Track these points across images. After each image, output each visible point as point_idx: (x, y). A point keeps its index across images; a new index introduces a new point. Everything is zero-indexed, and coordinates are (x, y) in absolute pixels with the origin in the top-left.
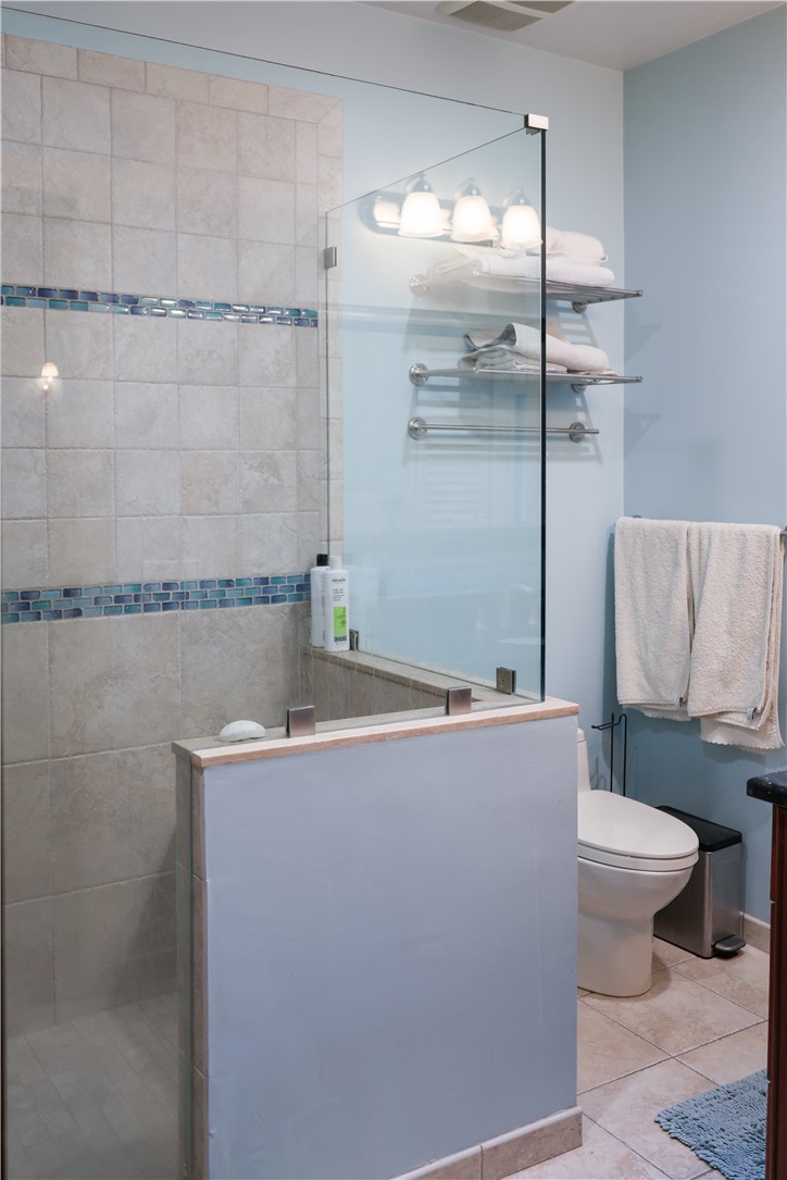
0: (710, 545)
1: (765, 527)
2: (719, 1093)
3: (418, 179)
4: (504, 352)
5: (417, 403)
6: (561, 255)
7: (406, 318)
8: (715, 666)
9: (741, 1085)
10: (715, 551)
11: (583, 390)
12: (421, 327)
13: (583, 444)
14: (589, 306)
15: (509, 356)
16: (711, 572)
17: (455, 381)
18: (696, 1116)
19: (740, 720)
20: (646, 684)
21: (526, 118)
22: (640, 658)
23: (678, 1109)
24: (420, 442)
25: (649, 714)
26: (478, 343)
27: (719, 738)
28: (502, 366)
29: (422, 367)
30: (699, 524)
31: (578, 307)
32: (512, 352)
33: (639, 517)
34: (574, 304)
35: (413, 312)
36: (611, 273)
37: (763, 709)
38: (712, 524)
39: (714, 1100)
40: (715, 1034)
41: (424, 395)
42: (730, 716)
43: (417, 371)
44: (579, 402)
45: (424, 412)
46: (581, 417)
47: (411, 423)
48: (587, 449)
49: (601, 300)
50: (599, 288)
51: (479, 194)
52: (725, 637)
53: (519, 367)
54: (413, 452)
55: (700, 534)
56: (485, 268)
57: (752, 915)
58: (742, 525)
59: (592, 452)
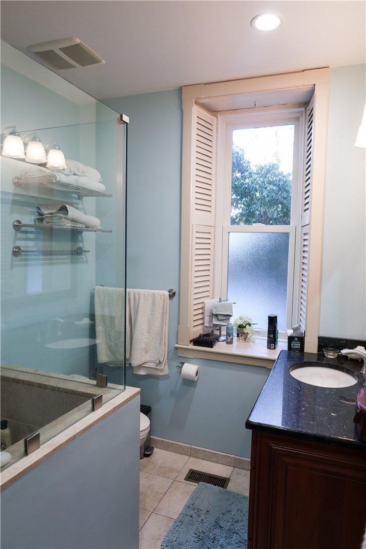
0: (139, 298)
1: (163, 292)
2: (177, 523)
3: (12, 129)
4: (61, 218)
5: (16, 239)
6: (86, 176)
7: (11, 197)
8: (143, 345)
9: (182, 516)
10: (142, 300)
11: (82, 233)
12: (18, 202)
13: (82, 256)
14: (84, 197)
15: (64, 220)
16: (141, 309)
17: (33, 229)
18: (175, 539)
19: (152, 365)
20: (110, 354)
21: (122, 116)
22: (107, 344)
23: (167, 538)
24: (19, 258)
25: (111, 365)
26: (45, 211)
27: (142, 372)
28: (60, 224)
29: (19, 222)
30: (134, 290)
31: (80, 197)
32: (64, 218)
33: (103, 286)
34: (79, 196)
35: (14, 194)
36: (104, 186)
37: (163, 361)
38: (139, 290)
39: (177, 528)
40: (161, 494)
41: (20, 235)
42: (148, 364)
43: (17, 224)
44: (80, 238)
45: (20, 243)
46: (81, 245)
47: (14, 249)
48: (83, 258)
49: (92, 196)
50: (98, 192)
51: (39, 141)
52: (146, 334)
53: (68, 225)
54: (15, 263)
55: (134, 294)
56: (58, 179)
57: (153, 436)
58: (152, 291)
59: (85, 259)
